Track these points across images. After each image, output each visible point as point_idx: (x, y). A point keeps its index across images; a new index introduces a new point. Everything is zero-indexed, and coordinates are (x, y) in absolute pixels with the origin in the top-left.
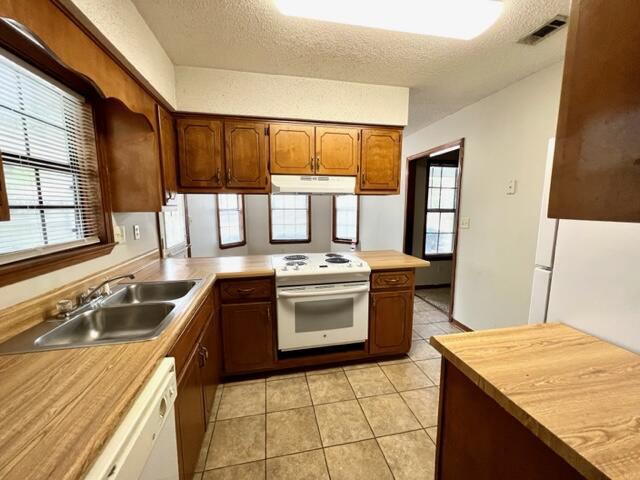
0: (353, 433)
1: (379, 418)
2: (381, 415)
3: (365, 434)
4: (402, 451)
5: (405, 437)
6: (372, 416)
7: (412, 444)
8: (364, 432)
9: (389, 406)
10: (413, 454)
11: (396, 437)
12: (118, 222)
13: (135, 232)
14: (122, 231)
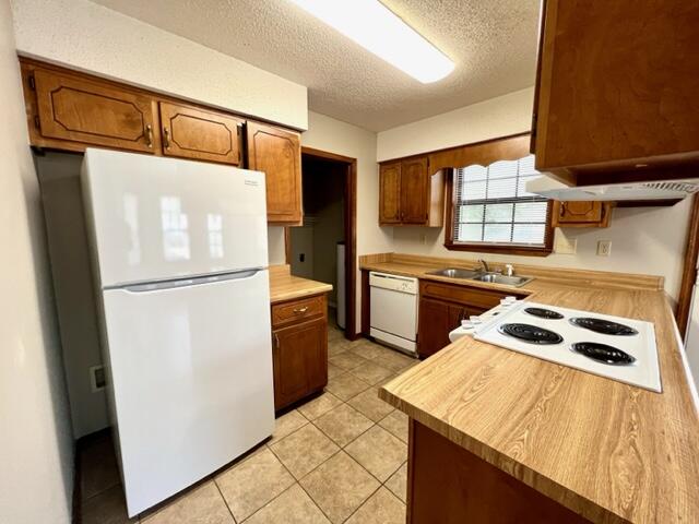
0: (393, 419)
1: (384, 440)
2: (384, 444)
3: (385, 422)
4: (354, 423)
5: (355, 434)
6: (390, 438)
7: (348, 431)
8: (388, 423)
9: (381, 457)
10: (345, 424)
11: (362, 431)
12: (567, 236)
13: (600, 248)
14: (572, 244)
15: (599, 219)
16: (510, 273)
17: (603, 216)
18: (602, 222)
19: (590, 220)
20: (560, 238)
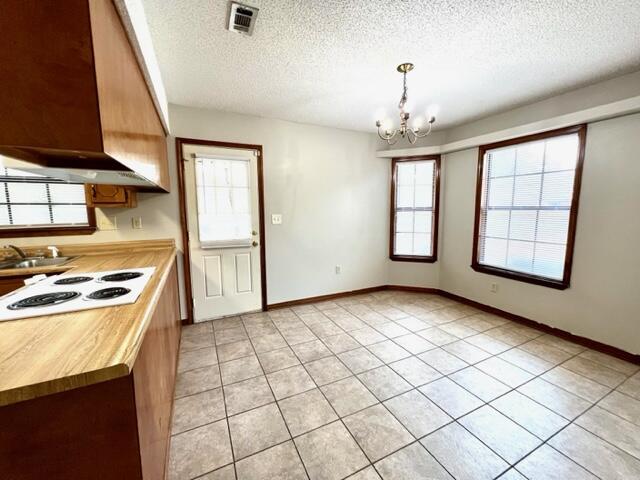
12: (107, 215)
13: (134, 223)
14: (113, 222)
15: (124, 200)
16: (55, 254)
17: (127, 198)
18: (127, 202)
19: (117, 201)
20: (101, 216)
